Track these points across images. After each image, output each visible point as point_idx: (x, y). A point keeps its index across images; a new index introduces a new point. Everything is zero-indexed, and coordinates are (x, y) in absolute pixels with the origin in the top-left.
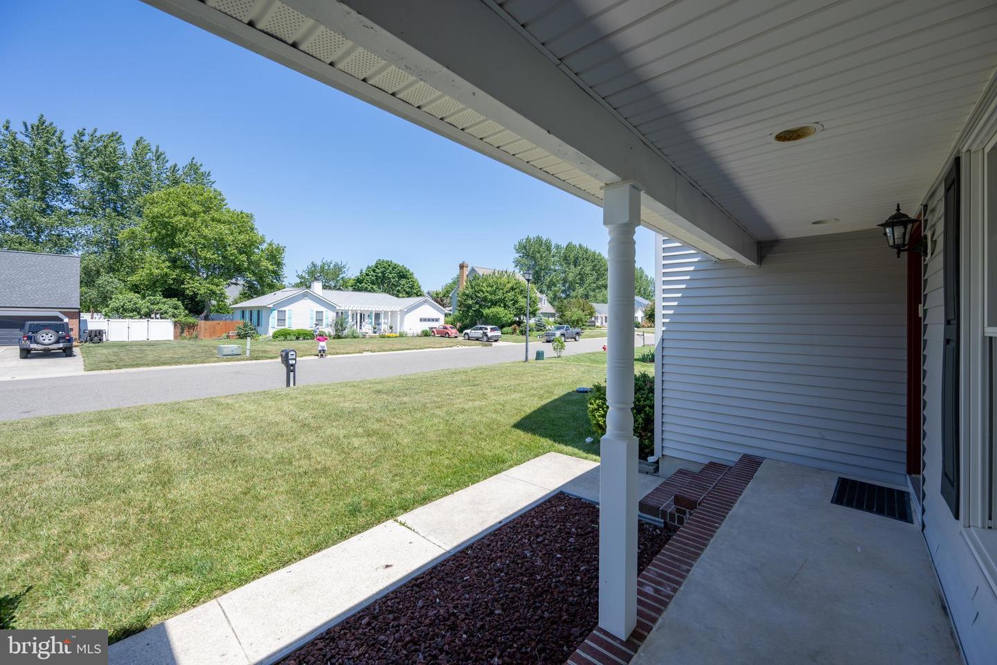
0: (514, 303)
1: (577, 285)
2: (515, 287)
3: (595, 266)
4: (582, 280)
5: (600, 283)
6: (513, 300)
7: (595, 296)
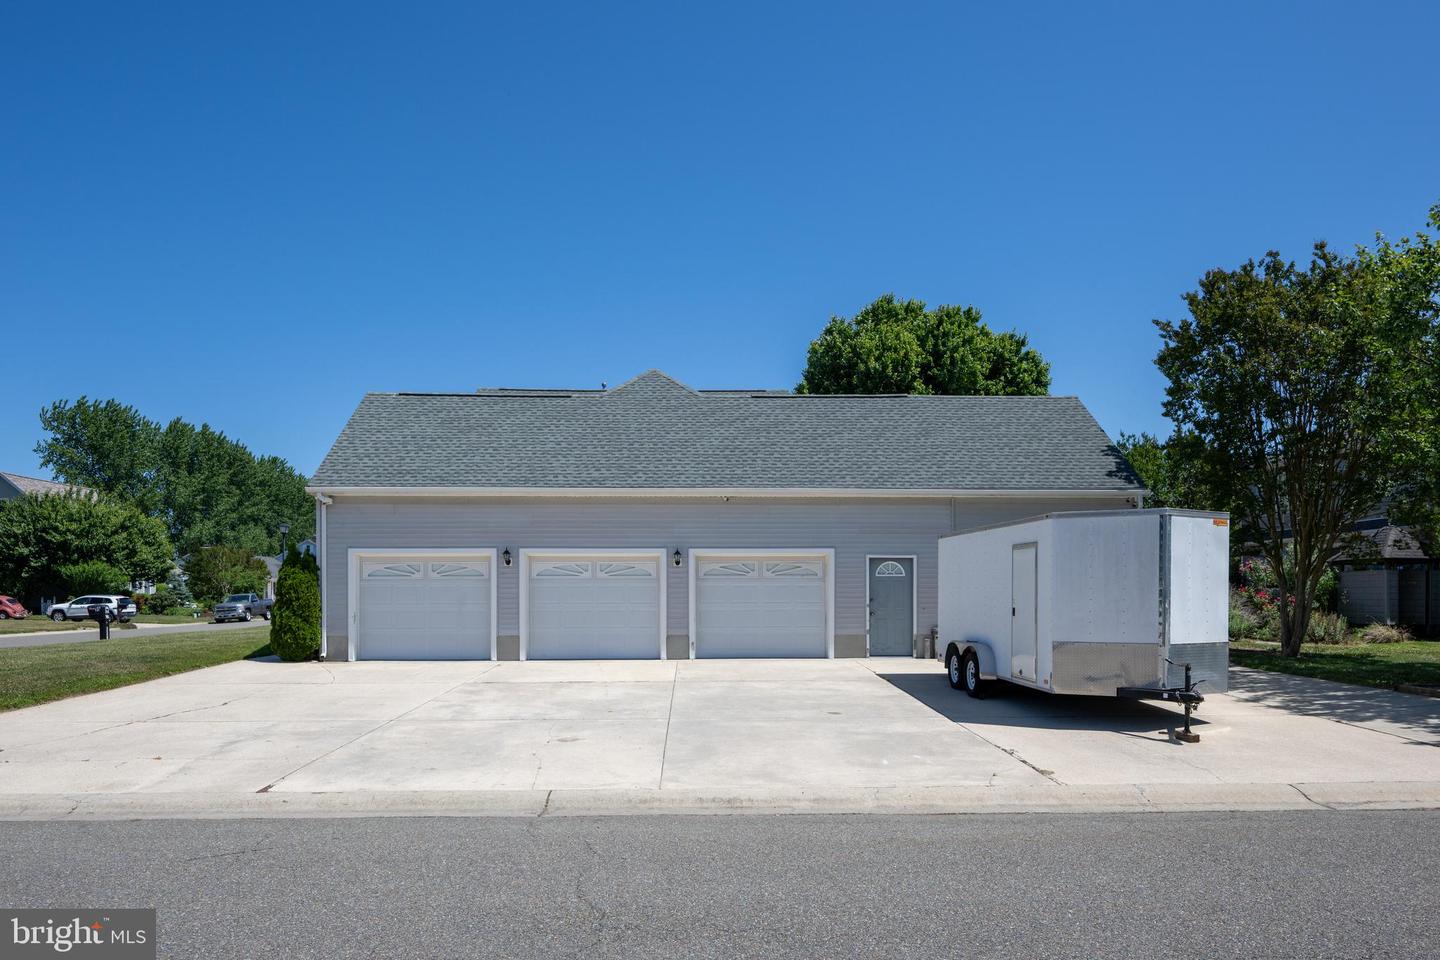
0: (128, 554)
1: (197, 514)
2: (128, 524)
3: (235, 475)
4: (208, 505)
5: (249, 512)
6: (127, 547)
7: (236, 539)
